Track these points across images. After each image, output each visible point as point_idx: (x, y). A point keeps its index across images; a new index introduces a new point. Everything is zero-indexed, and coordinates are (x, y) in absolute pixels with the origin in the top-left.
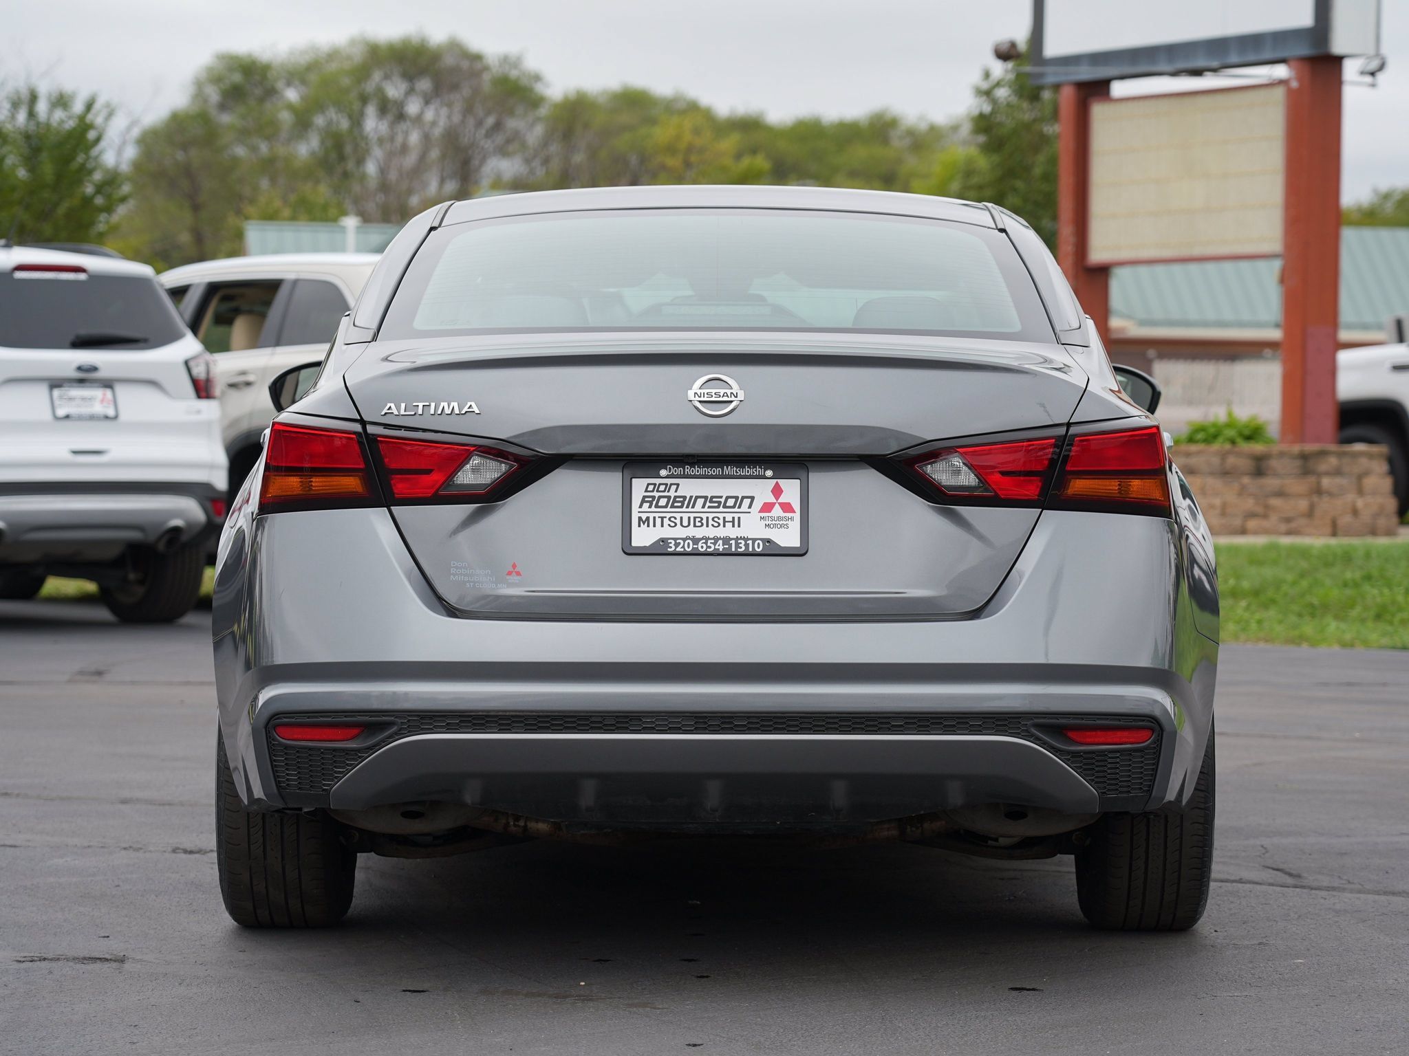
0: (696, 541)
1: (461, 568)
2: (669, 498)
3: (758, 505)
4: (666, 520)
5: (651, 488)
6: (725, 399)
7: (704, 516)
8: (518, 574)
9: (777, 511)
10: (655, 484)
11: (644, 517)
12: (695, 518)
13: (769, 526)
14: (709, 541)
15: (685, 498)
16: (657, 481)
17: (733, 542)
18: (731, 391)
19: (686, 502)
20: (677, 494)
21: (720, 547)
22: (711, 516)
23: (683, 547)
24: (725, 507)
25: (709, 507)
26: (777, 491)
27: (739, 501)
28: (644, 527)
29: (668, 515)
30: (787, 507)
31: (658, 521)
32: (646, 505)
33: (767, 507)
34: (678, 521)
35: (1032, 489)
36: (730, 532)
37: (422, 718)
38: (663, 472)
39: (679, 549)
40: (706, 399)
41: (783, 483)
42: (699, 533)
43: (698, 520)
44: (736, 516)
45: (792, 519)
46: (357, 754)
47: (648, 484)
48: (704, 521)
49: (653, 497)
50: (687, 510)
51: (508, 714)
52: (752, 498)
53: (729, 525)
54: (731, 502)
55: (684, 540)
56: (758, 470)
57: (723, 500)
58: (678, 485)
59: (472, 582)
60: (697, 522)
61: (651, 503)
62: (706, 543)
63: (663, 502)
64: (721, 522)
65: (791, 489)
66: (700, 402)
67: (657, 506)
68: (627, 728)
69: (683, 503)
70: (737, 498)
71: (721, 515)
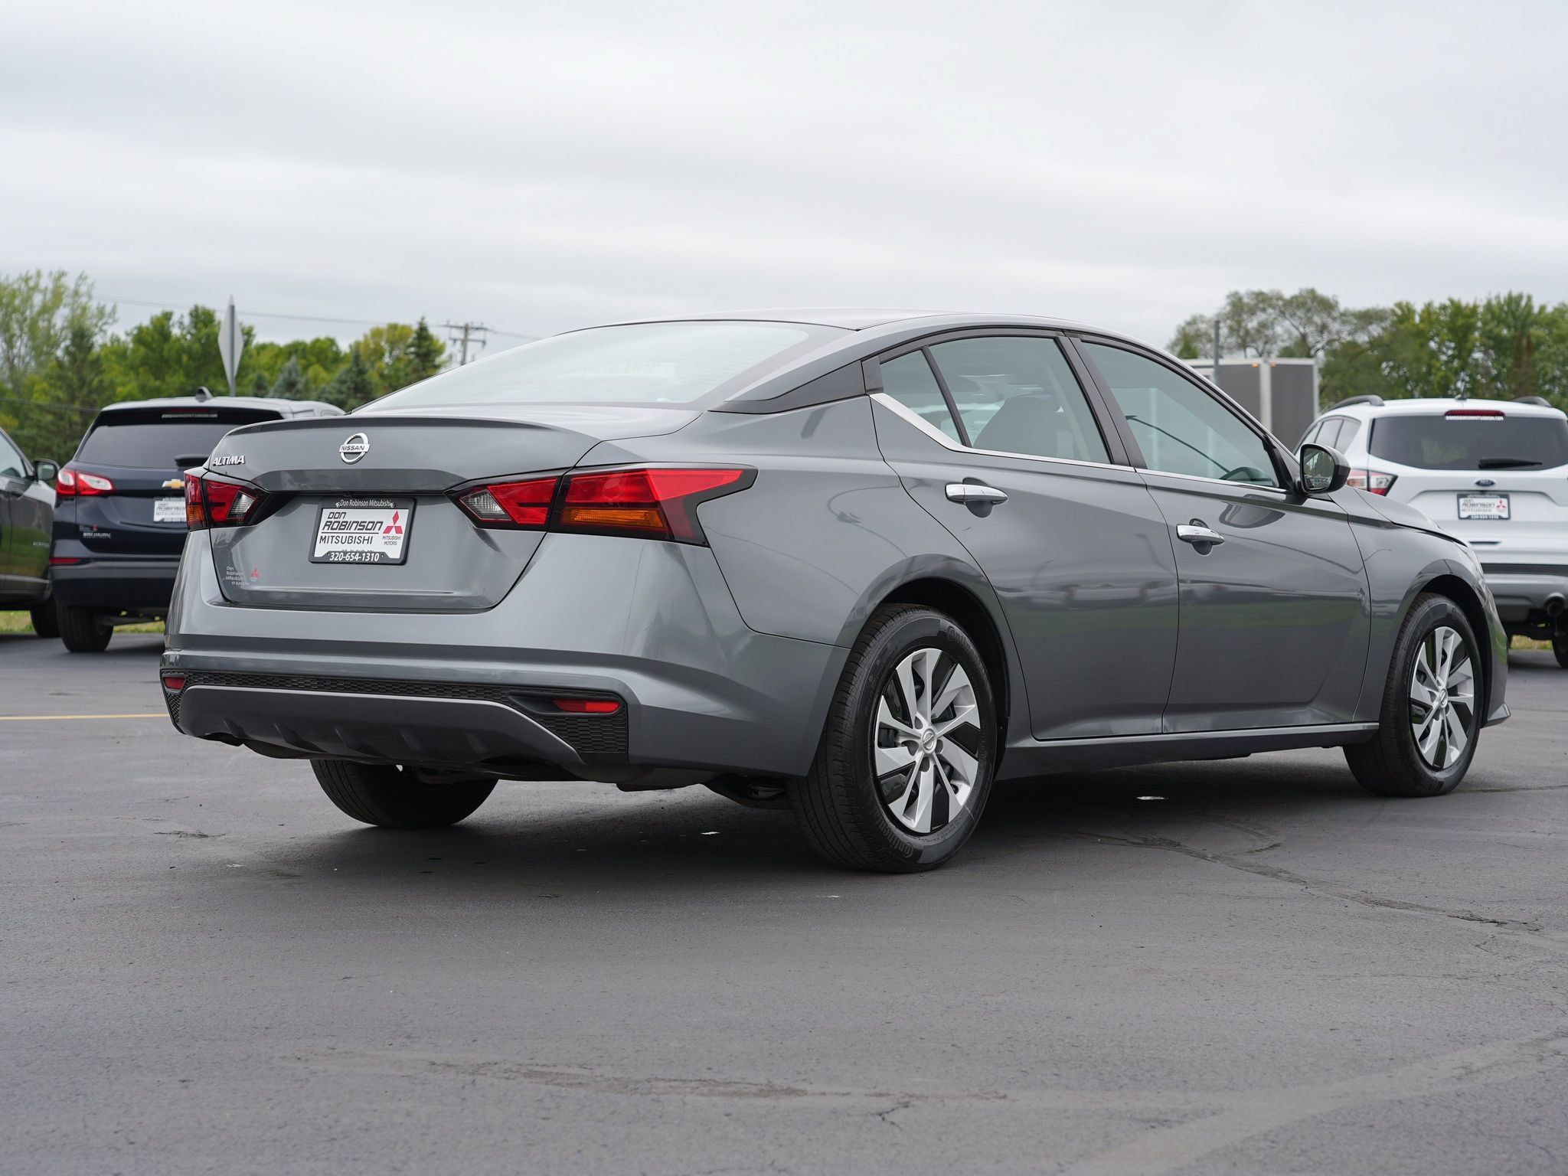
0: (345, 553)
1: (231, 571)
2: (339, 522)
3: (384, 527)
4: (334, 538)
5: (331, 515)
6: (357, 451)
7: (354, 535)
8: (257, 576)
9: (393, 532)
10: (333, 513)
11: (324, 536)
13: (386, 543)
14: (353, 554)
15: (347, 522)
16: (335, 511)
17: (364, 554)
18: (362, 445)
19: (347, 526)
20: (344, 520)
21: (357, 558)
22: (358, 535)
23: (338, 558)
24: (367, 529)
25: (358, 529)
26: (395, 518)
27: (374, 525)
28: (322, 543)
29: (336, 535)
30: (398, 530)
31: (330, 539)
32: (327, 527)
33: (388, 530)
34: (340, 539)
35: (542, 515)
36: (365, 547)
38: (339, 505)
39: (336, 559)
40: (348, 451)
42: (349, 547)
43: (350, 538)
44: (371, 535)
45: (399, 538)
47: (330, 513)
48: (353, 539)
49: (331, 522)
50: (347, 531)
52: (382, 523)
53: (366, 542)
54: (370, 525)
55: (340, 552)
56: (387, 503)
57: (366, 524)
58: (345, 513)
59: (235, 581)
60: (350, 540)
61: (329, 526)
62: (351, 555)
63: (336, 525)
64: (362, 540)
65: (404, 514)
66: (344, 453)
67: (332, 529)
68: (285, 686)
69: (345, 526)
70: (374, 522)
71: (362, 535)
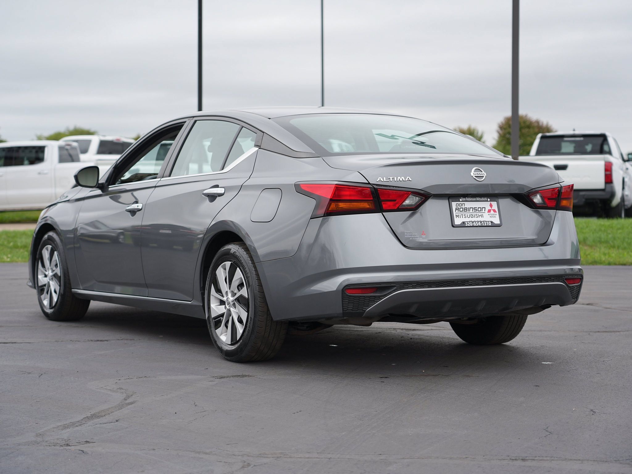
0: (473, 222)
1: (408, 233)
2: (463, 208)
3: (487, 210)
4: (463, 216)
5: (457, 205)
6: (482, 175)
7: (473, 214)
8: (425, 234)
9: (492, 212)
11: (457, 214)
12: (471, 215)
13: (490, 217)
14: (476, 222)
15: (467, 208)
16: (459, 203)
17: (483, 222)
18: (482, 173)
19: (468, 210)
20: (465, 207)
21: (480, 224)
22: (475, 214)
23: (470, 224)
24: (478, 211)
25: (474, 211)
26: (491, 206)
27: (482, 209)
28: (458, 218)
29: (464, 214)
30: (494, 211)
31: (461, 216)
32: (457, 211)
33: (489, 211)
34: (466, 216)
35: (553, 204)
36: (481, 219)
37: (405, 284)
38: (461, 200)
39: (469, 225)
40: (477, 175)
41: (492, 203)
42: (473, 219)
43: (472, 215)
44: (482, 214)
45: (496, 214)
46: (380, 298)
47: (457, 204)
48: (474, 216)
49: (458, 208)
50: (468, 212)
51: (431, 281)
52: (485, 208)
53: (480, 217)
54: (479, 209)
55: (470, 222)
56: (486, 199)
57: (477, 209)
58: (465, 204)
59: (412, 237)
60: (472, 216)
61: (458, 210)
62: (476, 223)
63: (461, 210)
64: (478, 216)
65: (494, 204)
66: (475, 176)
68: (465, 285)
69: (467, 210)
71: (478, 214)
